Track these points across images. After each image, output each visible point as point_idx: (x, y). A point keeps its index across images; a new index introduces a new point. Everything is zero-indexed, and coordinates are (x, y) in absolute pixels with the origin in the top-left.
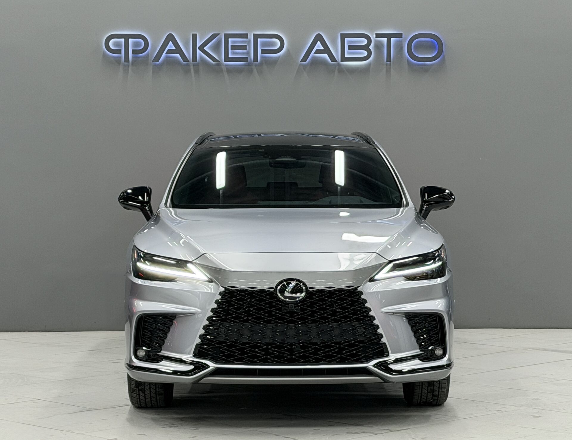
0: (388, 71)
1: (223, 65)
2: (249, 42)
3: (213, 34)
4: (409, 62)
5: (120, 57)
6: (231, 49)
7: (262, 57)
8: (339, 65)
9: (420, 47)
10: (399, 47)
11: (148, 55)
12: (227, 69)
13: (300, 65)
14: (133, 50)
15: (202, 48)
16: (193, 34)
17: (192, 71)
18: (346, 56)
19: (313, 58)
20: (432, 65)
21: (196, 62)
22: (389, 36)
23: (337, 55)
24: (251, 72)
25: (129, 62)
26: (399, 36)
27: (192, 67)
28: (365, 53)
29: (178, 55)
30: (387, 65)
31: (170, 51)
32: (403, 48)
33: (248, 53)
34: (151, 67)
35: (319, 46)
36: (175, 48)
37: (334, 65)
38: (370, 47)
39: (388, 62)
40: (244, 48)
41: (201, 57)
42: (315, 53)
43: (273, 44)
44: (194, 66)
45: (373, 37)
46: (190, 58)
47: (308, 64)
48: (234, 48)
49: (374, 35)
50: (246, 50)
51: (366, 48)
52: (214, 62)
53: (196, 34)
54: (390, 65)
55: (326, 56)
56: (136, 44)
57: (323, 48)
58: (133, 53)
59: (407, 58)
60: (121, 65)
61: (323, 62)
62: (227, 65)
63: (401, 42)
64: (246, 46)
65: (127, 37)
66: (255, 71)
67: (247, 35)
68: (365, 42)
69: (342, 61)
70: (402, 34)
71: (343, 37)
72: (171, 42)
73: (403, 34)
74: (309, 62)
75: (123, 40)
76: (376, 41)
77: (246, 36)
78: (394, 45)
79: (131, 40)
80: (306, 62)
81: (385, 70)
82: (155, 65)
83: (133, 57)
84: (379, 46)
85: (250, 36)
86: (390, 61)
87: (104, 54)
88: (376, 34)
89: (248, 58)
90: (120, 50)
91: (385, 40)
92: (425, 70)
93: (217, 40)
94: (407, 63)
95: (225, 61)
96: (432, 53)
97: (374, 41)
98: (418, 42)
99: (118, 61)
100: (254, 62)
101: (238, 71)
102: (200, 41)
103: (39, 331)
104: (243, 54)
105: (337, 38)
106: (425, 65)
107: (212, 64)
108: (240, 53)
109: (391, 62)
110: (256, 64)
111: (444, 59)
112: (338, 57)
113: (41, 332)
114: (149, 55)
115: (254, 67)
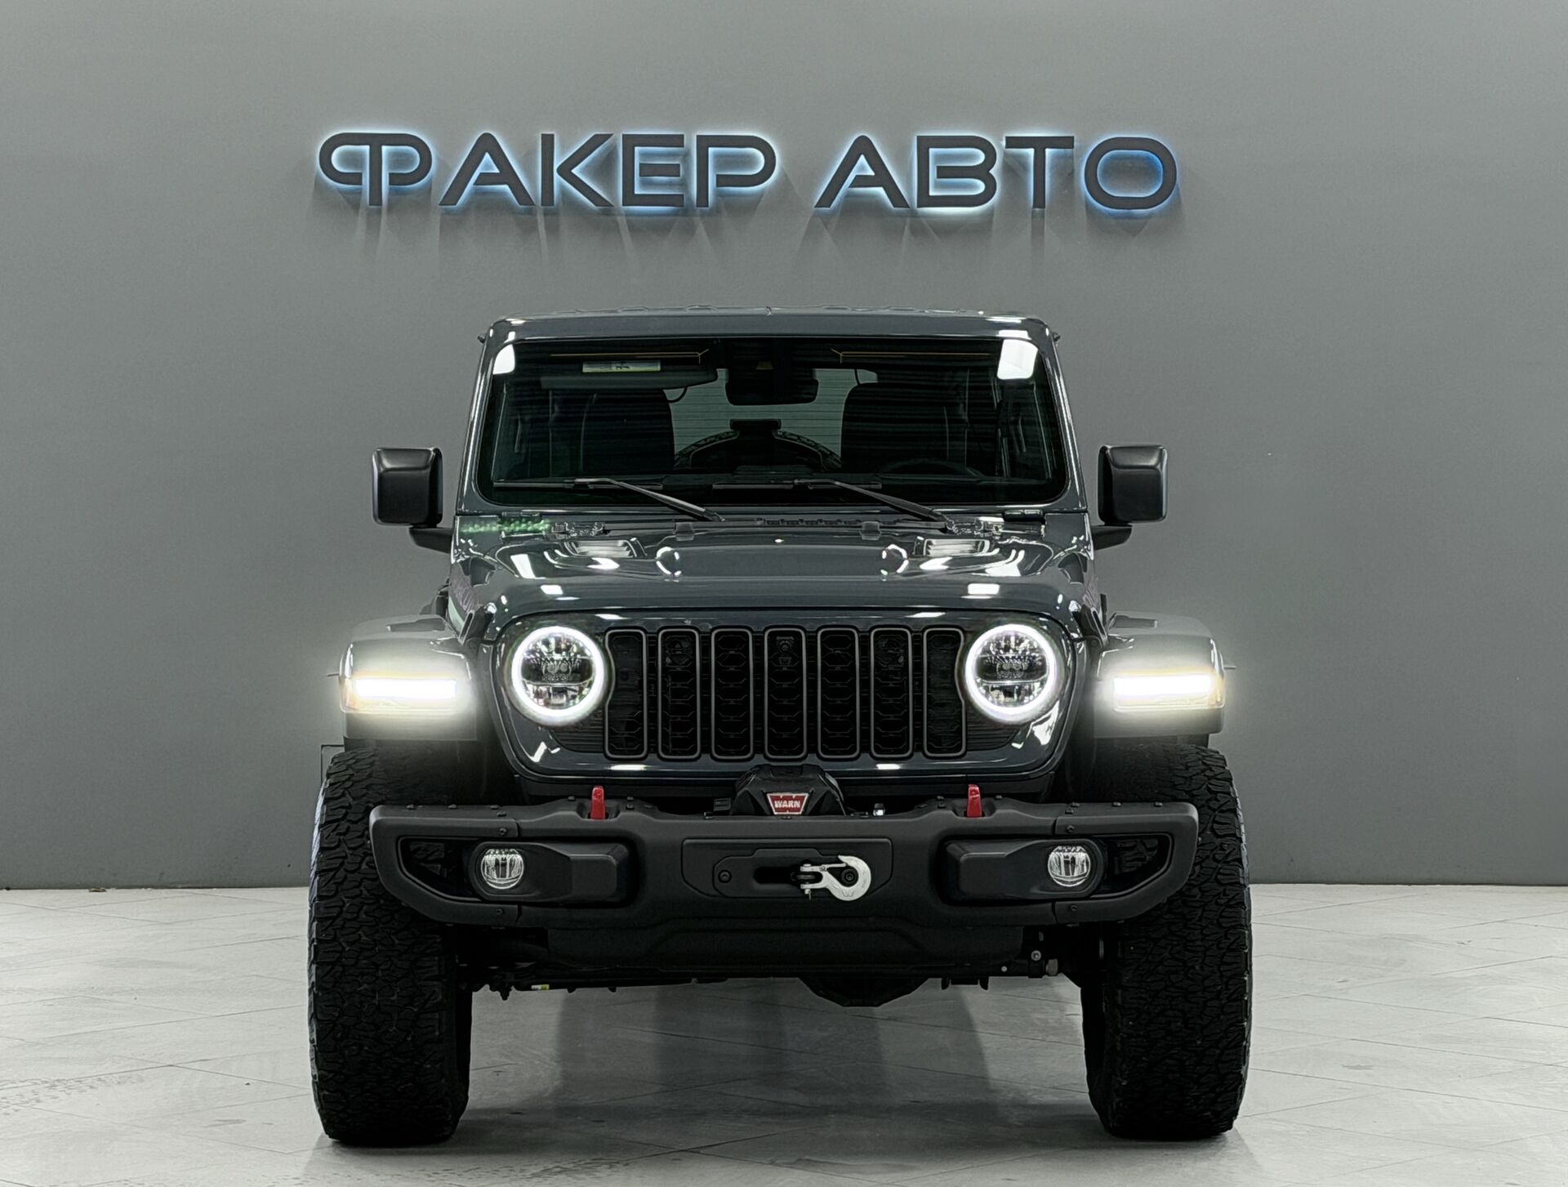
0: (1038, 231)
1: (622, 215)
2: (686, 156)
3: (596, 136)
4: (1089, 209)
5: (360, 192)
6: (640, 175)
7: (719, 195)
8: (914, 215)
9: (1118, 170)
10: (1066, 174)
11: (428, 189)
12: (629, 222)
13: (815, 215)
14: (391, 175)
15: (565, 171)
16: (544, 136)
17: (541, 227)
18: (932, 193)
19: (848, 195)
20: (1150, 216)
21: (552, 204)
22: (1040, 144)
23: (909, 190)
24: (690, 230)
25: (380, 203)
26: (1066, 142)
27: (540, 218)
28: (980, 187)
29: (506, 188)
30: (1033, 217)
31: (485, 179)
32: (1076, 171)
33: (684, 184)
34: (436, 219)
35: (863, 167)
36: (496, 171)
37: (900, 215)
38: (992, 172)
39: (1037, 209)
40: (673, 170)
41: (564, 193)
42: (852, 186)
43: (749, 161)
44: (545, 214)
45: (999, 146)
46: (536, 196)
47: (834, 213)
48: (647, 170)
49: (1002, 140)
50: (679, 176)
51: (982, 172)
52: (597, 206)
53: (552, 136)
54: (1043, 216)
55: (880, 191)
56: (399, 160)
57: (871, 173)
58: (391, 183)
59: (1086, 196)
60: (361, 211)
61: (874, 206)
62: (628, 214)
63: (1071, 157)
64: (678, 165)
65: (375, 141)
66: (701, 229)
67: (681, 137)
68: (980, 157)
69: (919, 206)
70: (1073, 138)
71: (925, 144)
72: (487, 156)
73: (1075, 138)
74: (838, 205)
75: (367, 148)
76: (1006, 155)
77: (677, 141)
78: (1052, 168)
79: (385, 149)
80: (829, 206)
81: (1029, 229)
82: (448, 212)
83: (391, 192)
84: (1013, 169)
85: (690, 140)
86: (1044, 207)
87: (319, 185)
88: (1008, 139)
89: (683, 195)
90: (360, 176)
91: (1031, 152)
92: (1133, 229)
93: (608, 148)
94: (1084, 208)
95: (624, 205)
96: (1148, 188)
97: (1002, 154)
98: (1113, 158)
99: (354, 202)
100: (697, 206)
101: (658, 227)
102: (563, 152)
103: (146, 887)
104: (670, 185)
105: (908, 148)
106: (1131, 217)
107: (592, 210)
108: (661, 186)
109: (1045, 210)
110: (701, 211)
111: (1178, 203)
112: (910, 193)
113: (149, 889)
114: (433, 187)
115: (697, 219)
